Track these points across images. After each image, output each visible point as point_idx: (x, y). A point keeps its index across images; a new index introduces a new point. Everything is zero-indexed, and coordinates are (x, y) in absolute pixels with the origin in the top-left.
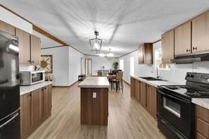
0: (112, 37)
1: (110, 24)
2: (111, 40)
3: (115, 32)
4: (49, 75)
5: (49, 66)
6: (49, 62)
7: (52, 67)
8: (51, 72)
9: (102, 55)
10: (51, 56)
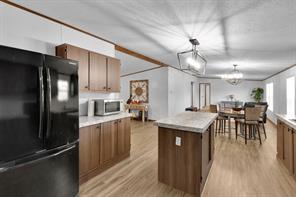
0: (226, 43)
1: (207, 21)
2: (227, 49)
3: (224, 33)
4: (144, 105)
5: (144, 94)
6: (144, 89)
7: (147, 95)
8: (147, 102)
9: (224, 76)
10: (147, 81)
